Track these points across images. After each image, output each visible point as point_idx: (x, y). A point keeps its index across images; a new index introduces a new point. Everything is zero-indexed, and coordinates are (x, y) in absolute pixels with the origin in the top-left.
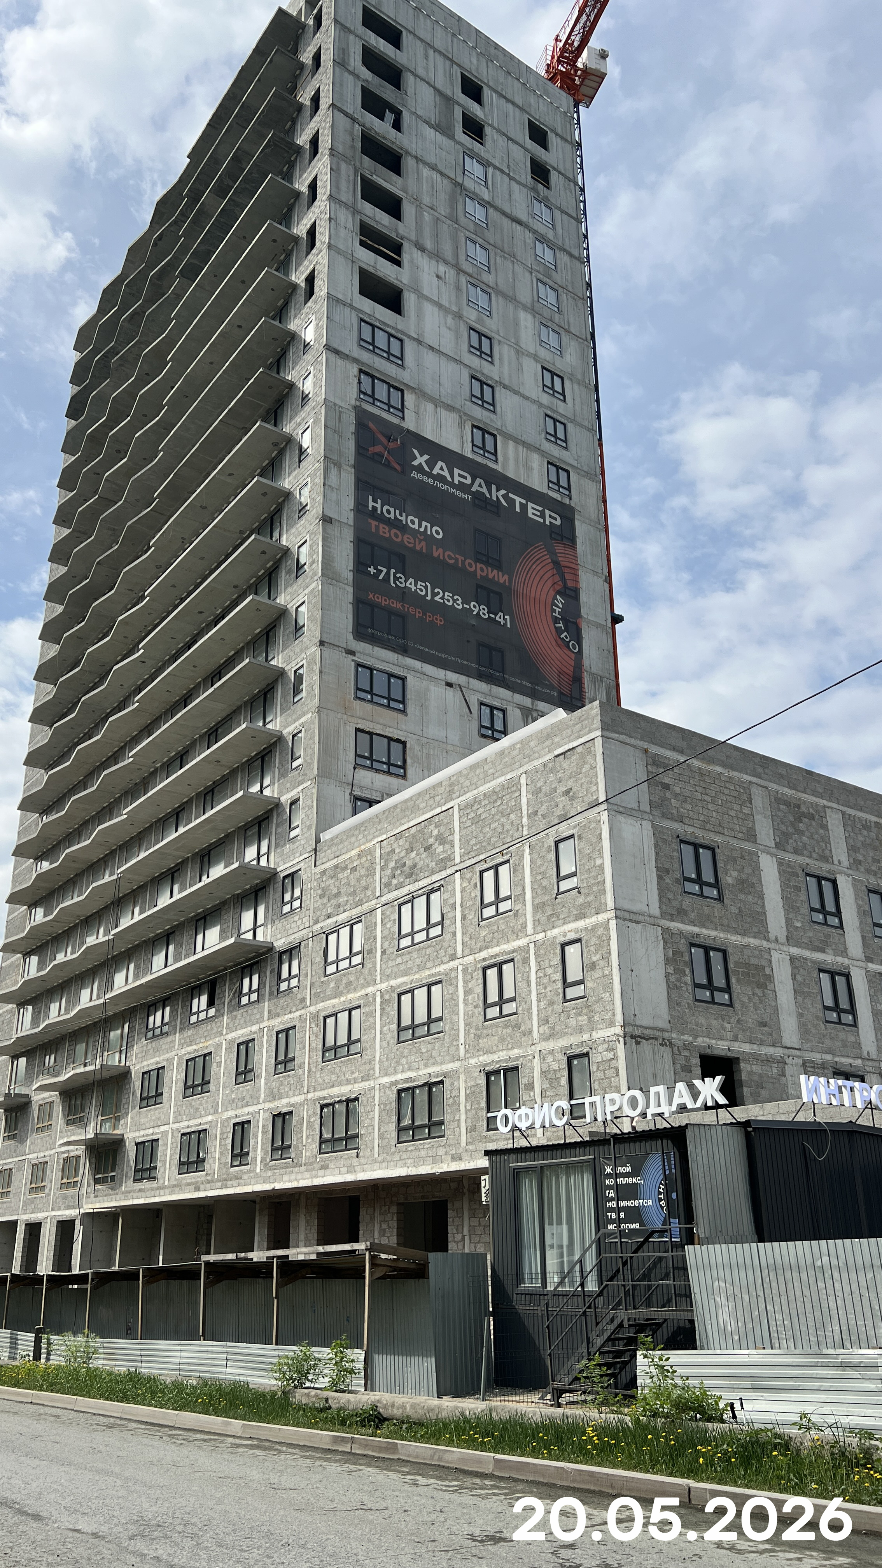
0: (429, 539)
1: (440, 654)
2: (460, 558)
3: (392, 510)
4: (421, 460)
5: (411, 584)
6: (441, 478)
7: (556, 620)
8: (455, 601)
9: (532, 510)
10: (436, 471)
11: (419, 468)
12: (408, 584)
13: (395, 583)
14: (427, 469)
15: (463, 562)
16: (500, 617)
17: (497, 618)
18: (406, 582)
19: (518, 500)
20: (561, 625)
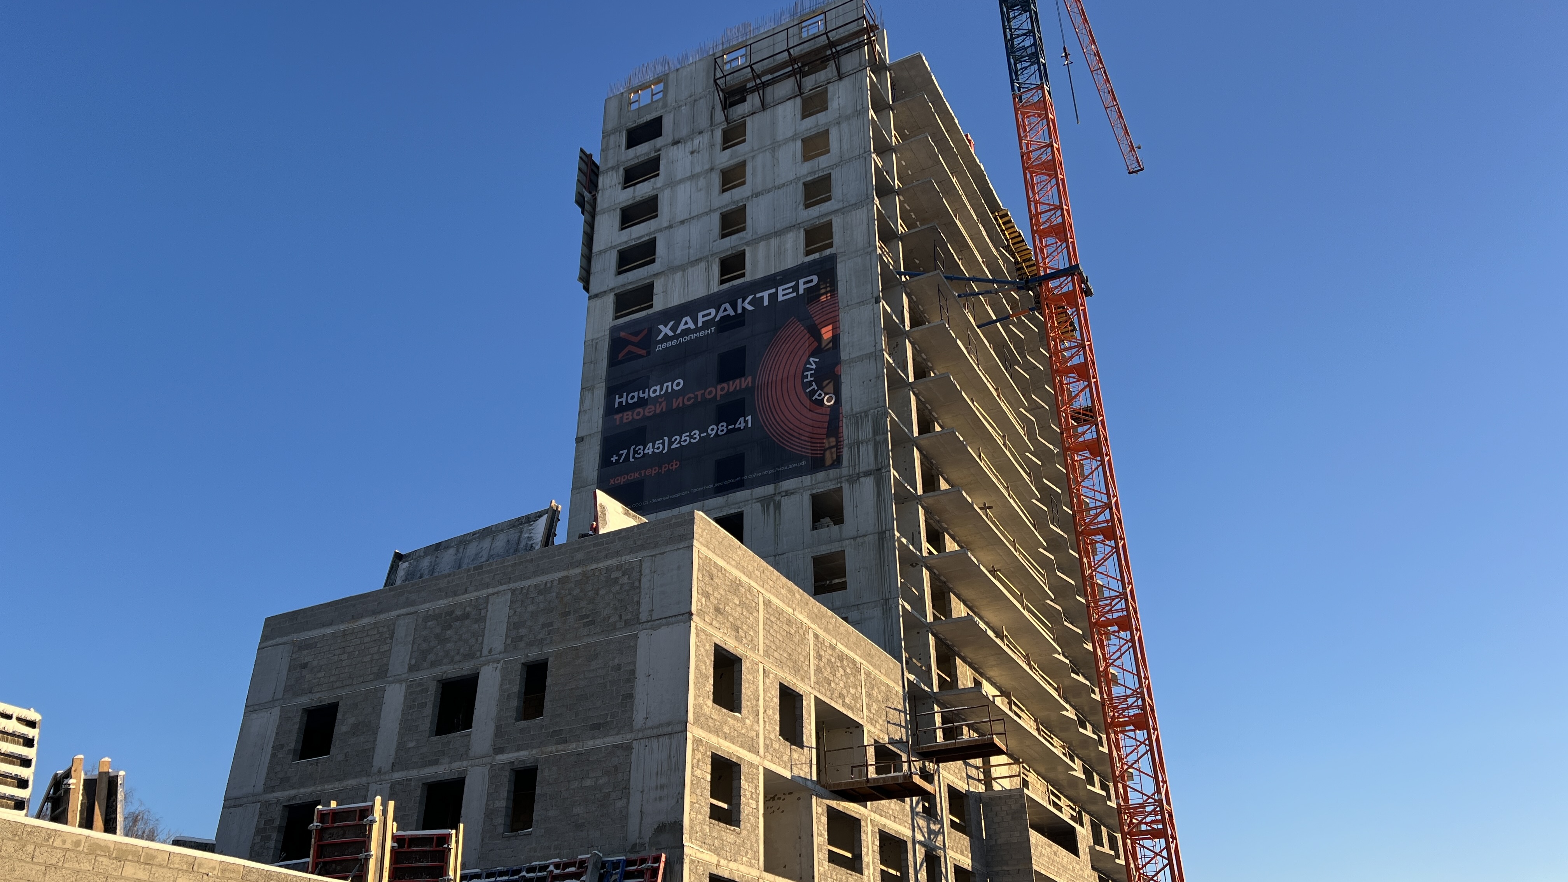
0: (669, 396)
1: (674, 496)
2: (699, 393)
3: (636, 394)
4: (666, 330)
5: (649, 450)
6: (687, 332)
7: (810, 384)
8: (691, 437)
9: (783, 293)
10: (682, 327)
11: (667, 338)
12: (646, 451)
13: (634, 457)
14: (671, 334)
15: (703, 395)
16: (741, 424)
17: (737, 426)
18: (644, 450)
19: (765, 294)
20: (814, 386)
